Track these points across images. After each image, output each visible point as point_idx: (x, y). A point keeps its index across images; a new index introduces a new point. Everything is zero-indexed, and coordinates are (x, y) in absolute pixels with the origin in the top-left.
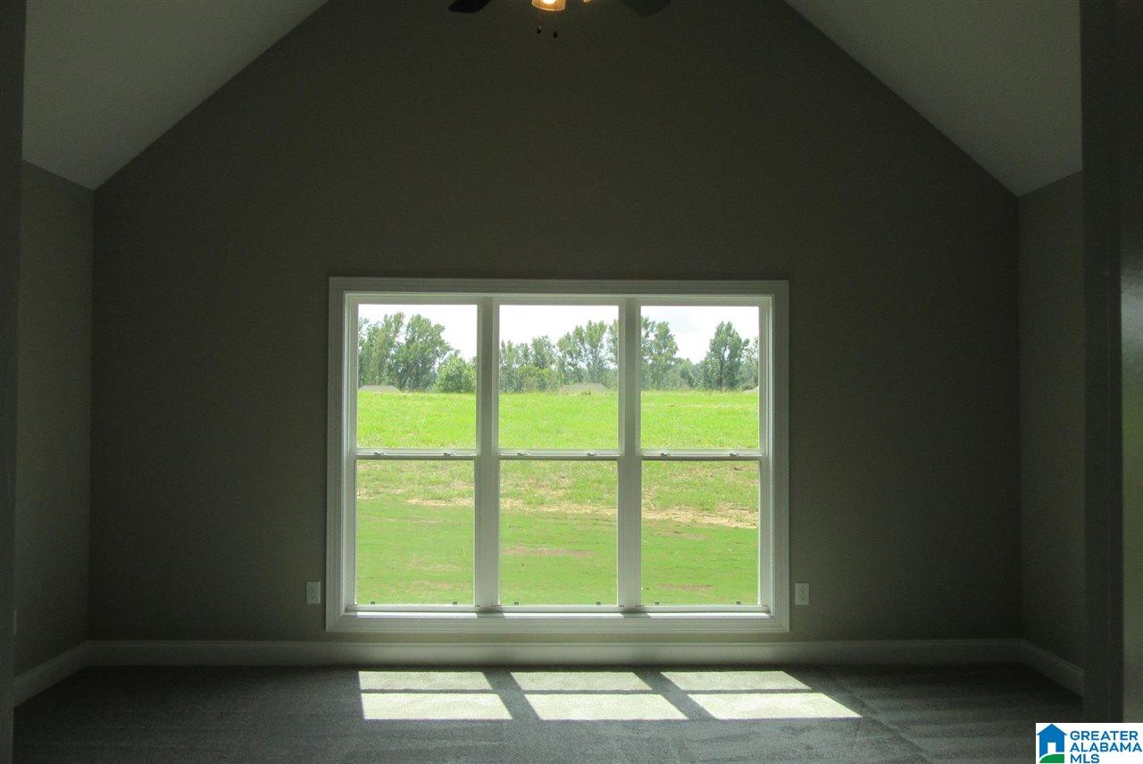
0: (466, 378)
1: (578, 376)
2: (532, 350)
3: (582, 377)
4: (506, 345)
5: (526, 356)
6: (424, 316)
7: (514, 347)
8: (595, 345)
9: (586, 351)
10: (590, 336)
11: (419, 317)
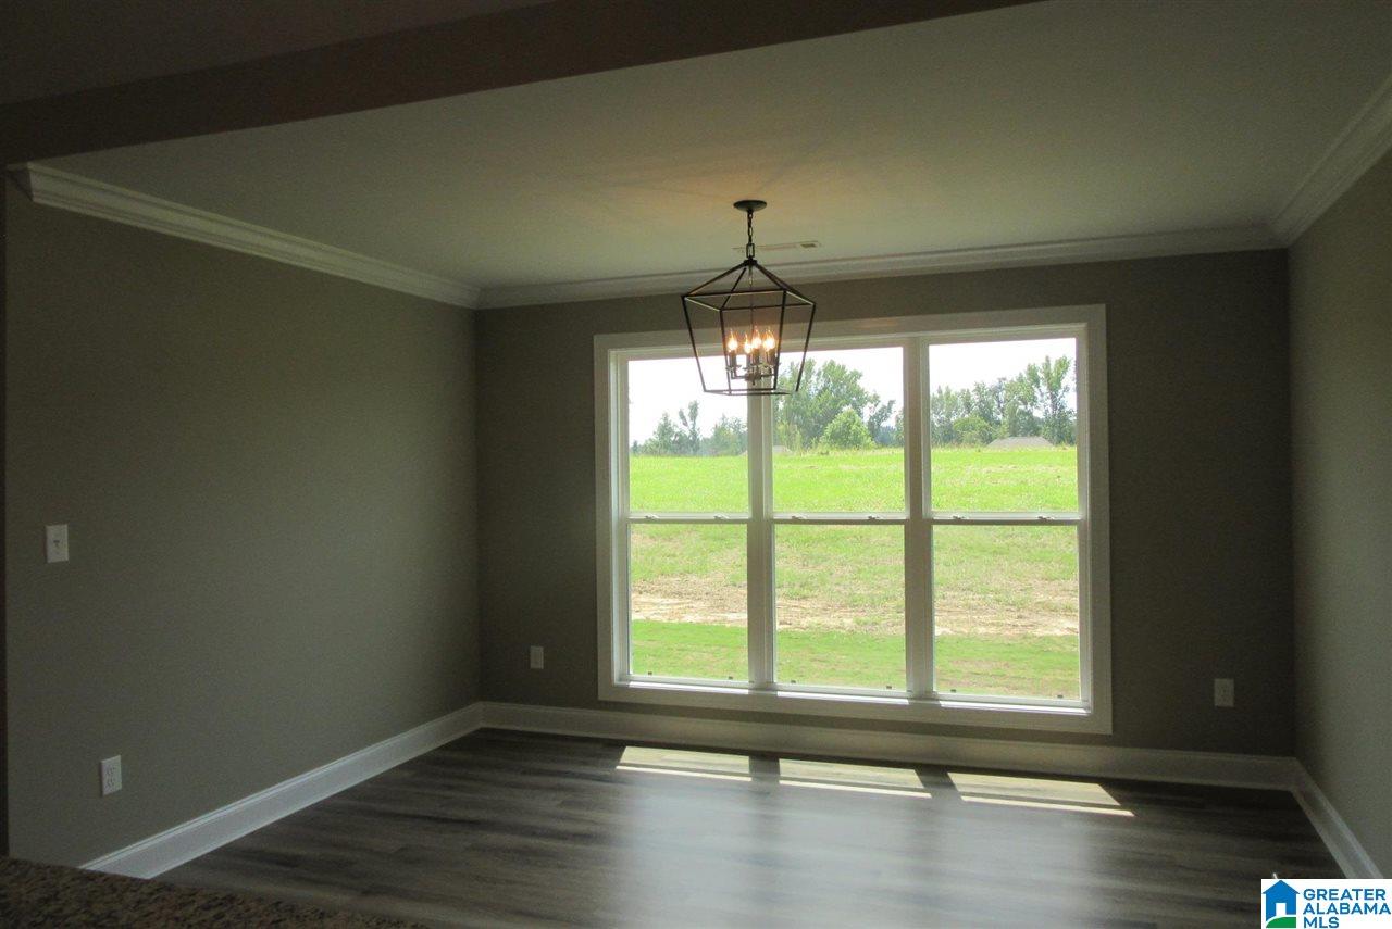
0: (856, 434)
1: (1031, 428)
2: (975, 397)
3: (1039, 429)
4: (944, 392)
5: (968, 406)
6: (838, 362)
7: (952, 393)
8: (1054, 386)
9: (1042, 395)
10: (1048, 375)
11: (832, 363)
